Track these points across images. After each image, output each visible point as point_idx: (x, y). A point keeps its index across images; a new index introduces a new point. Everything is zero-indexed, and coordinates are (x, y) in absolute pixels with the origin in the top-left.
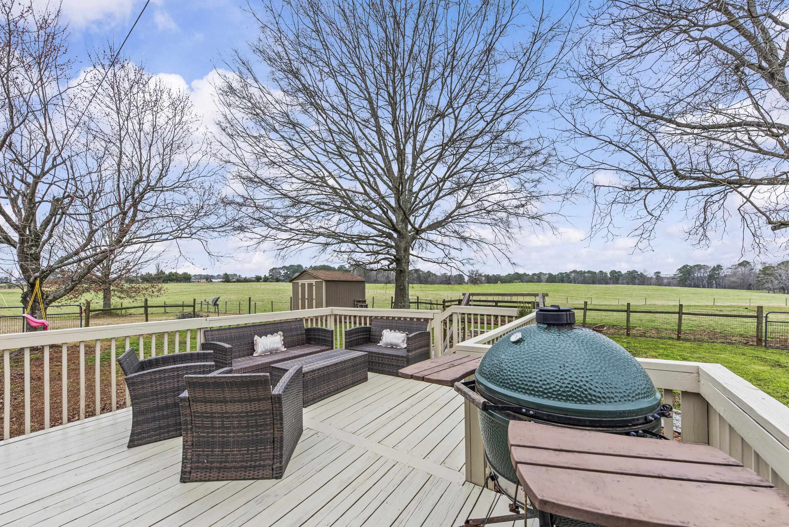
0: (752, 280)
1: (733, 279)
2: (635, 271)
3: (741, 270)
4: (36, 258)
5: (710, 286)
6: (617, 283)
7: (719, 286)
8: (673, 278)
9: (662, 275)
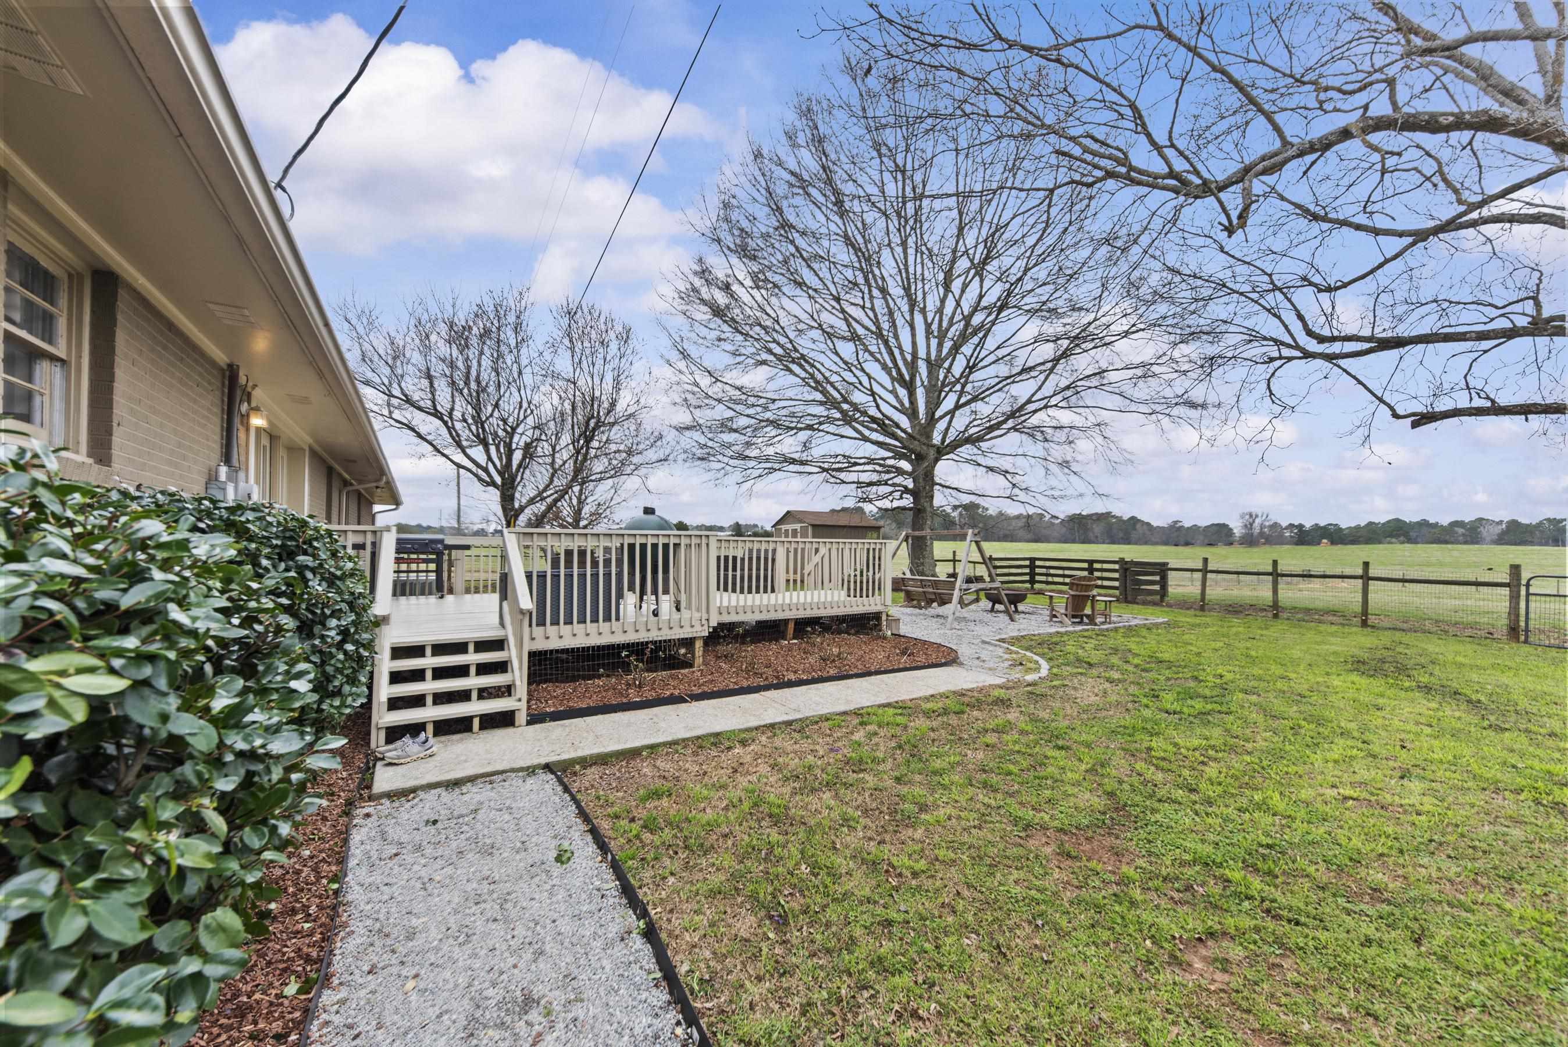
4: (512, 498)
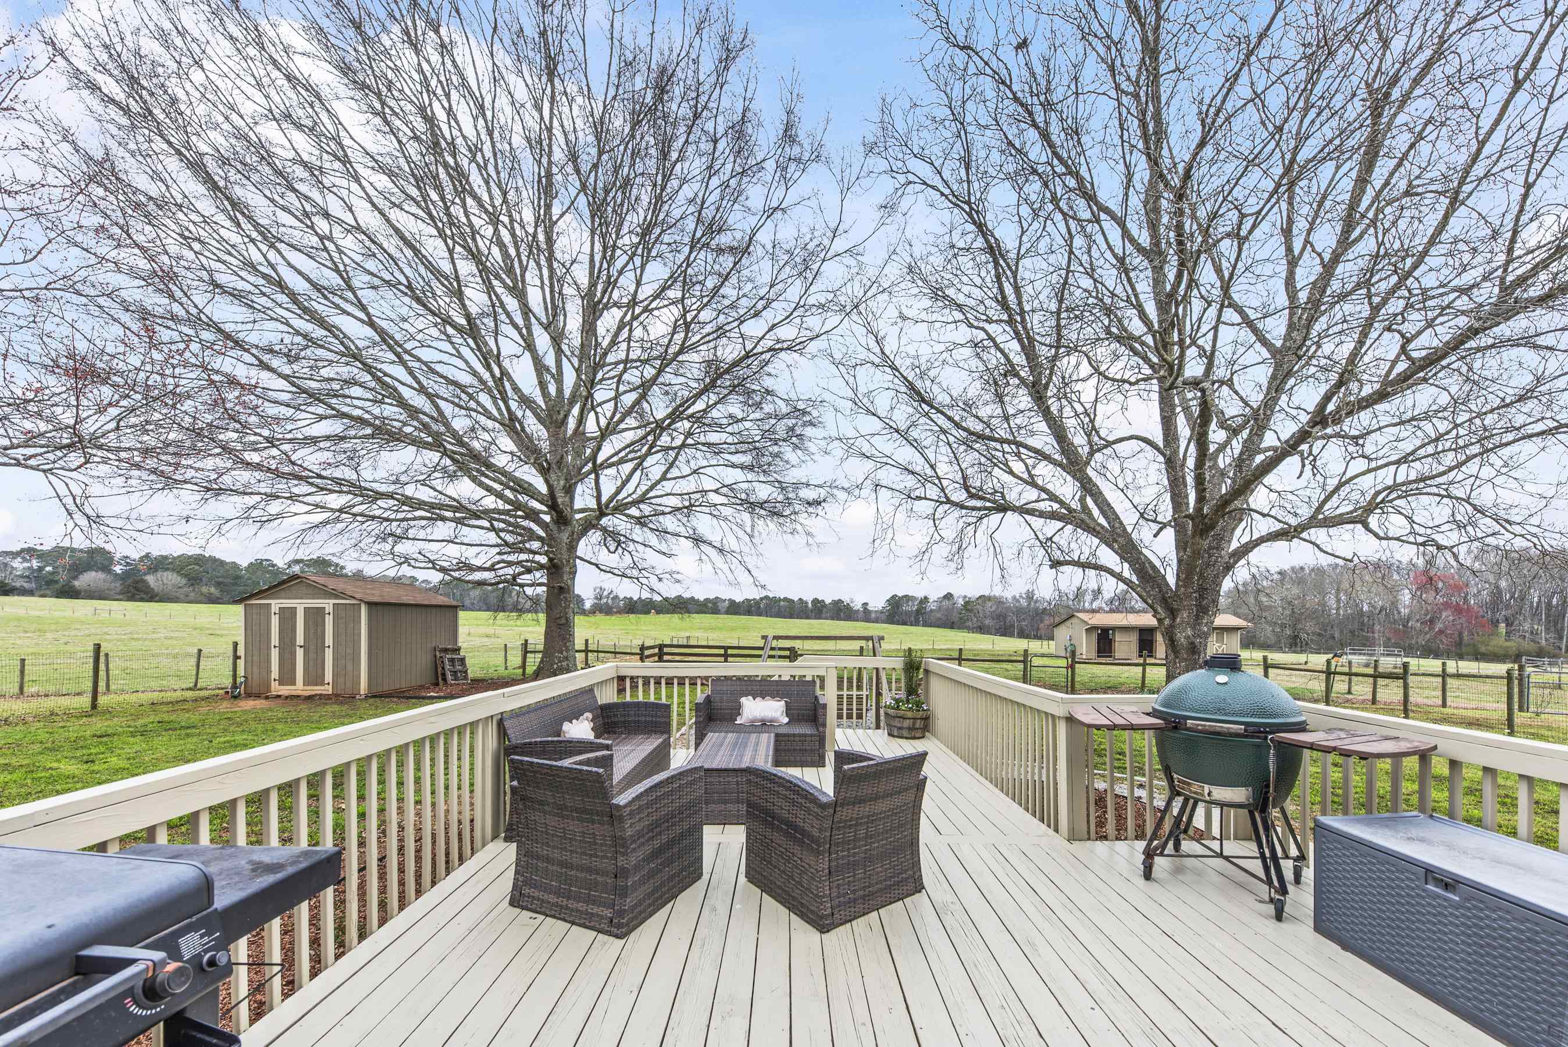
0: (955, 617)
1: (939, 615)
2: (840, 601)
3: (946, 603)
5: (916, 623)
6: (820, 618)
7: (927, 624)
8: (882, 612)
9: (870, 608)
